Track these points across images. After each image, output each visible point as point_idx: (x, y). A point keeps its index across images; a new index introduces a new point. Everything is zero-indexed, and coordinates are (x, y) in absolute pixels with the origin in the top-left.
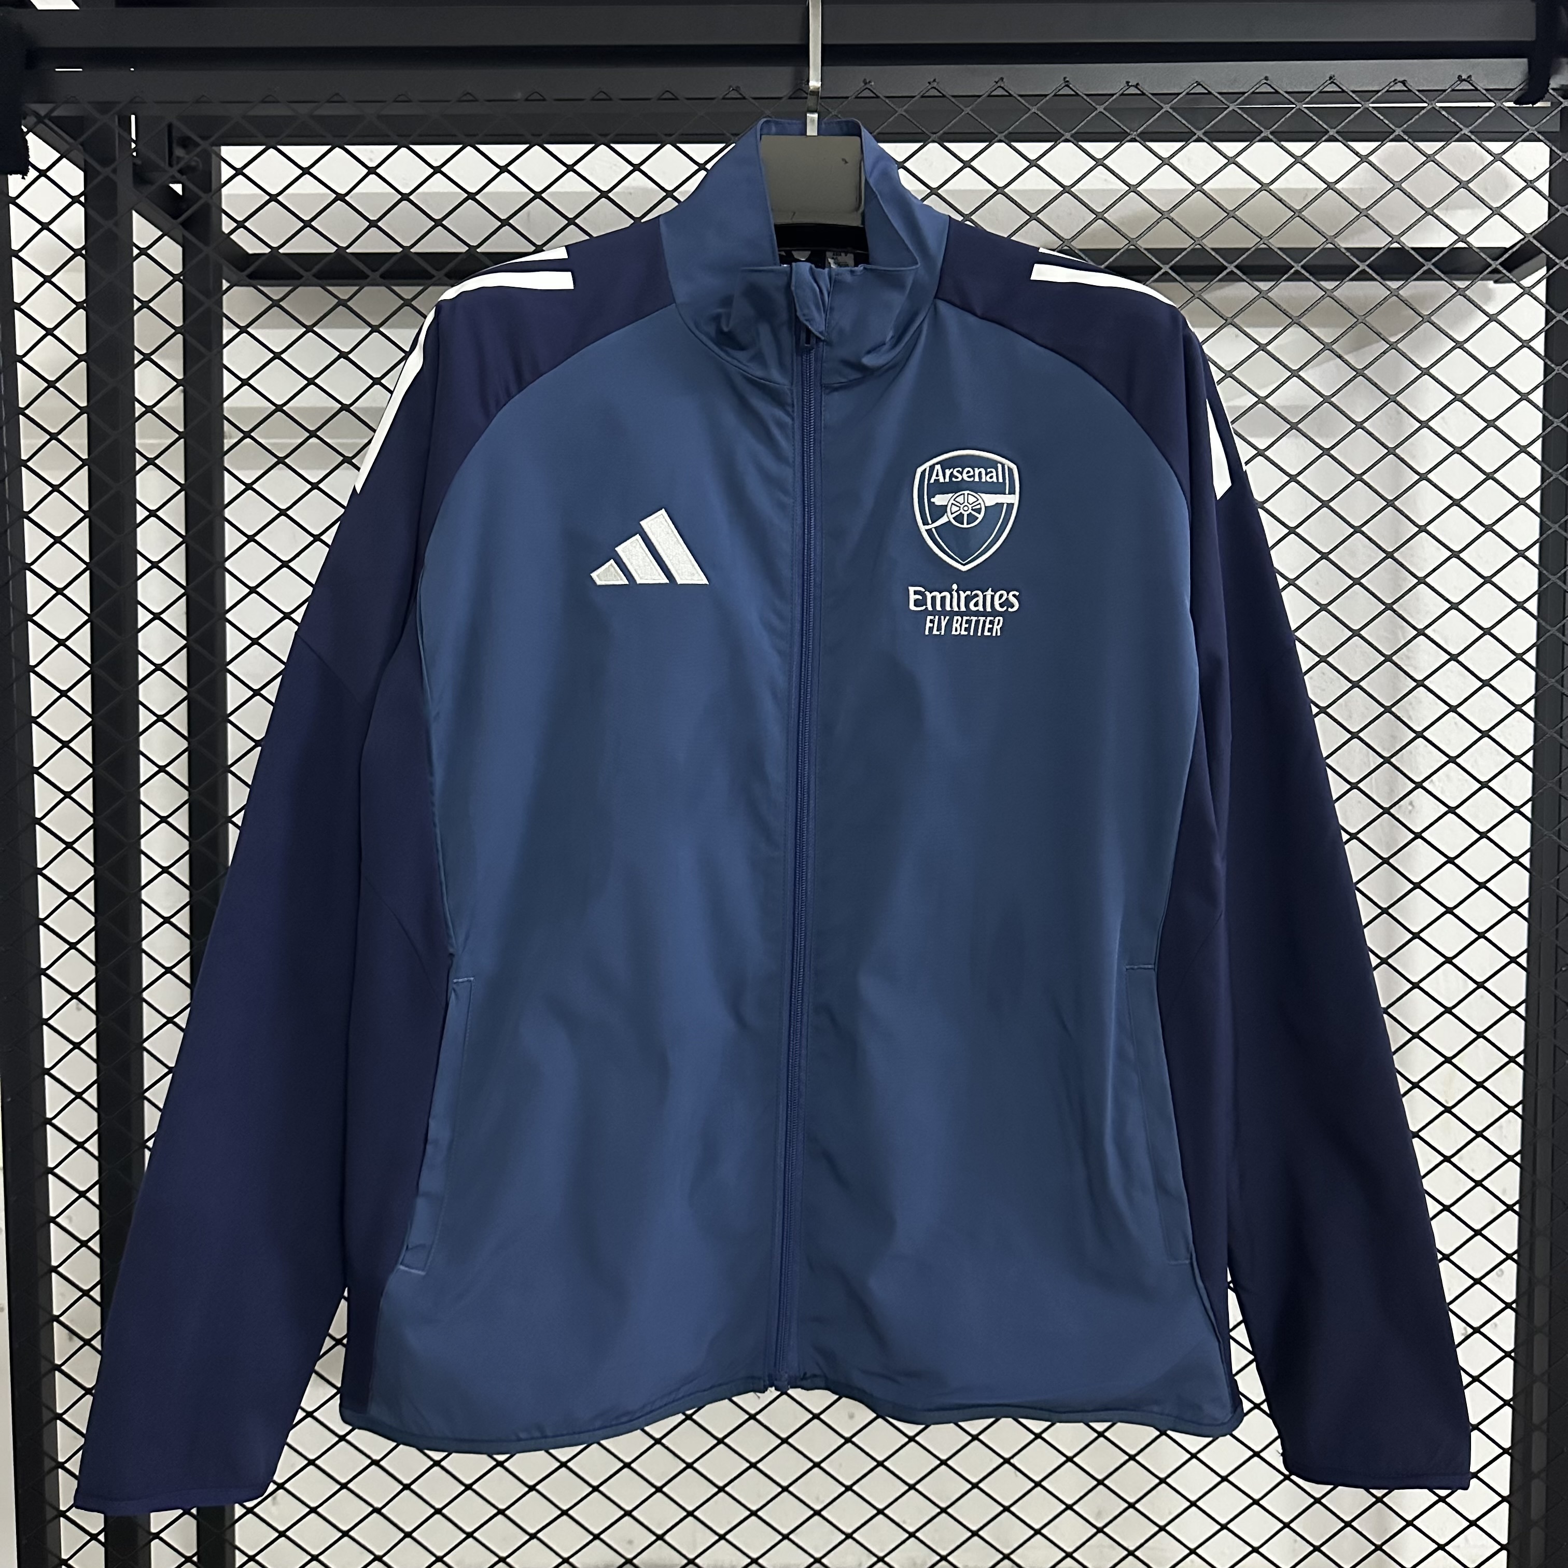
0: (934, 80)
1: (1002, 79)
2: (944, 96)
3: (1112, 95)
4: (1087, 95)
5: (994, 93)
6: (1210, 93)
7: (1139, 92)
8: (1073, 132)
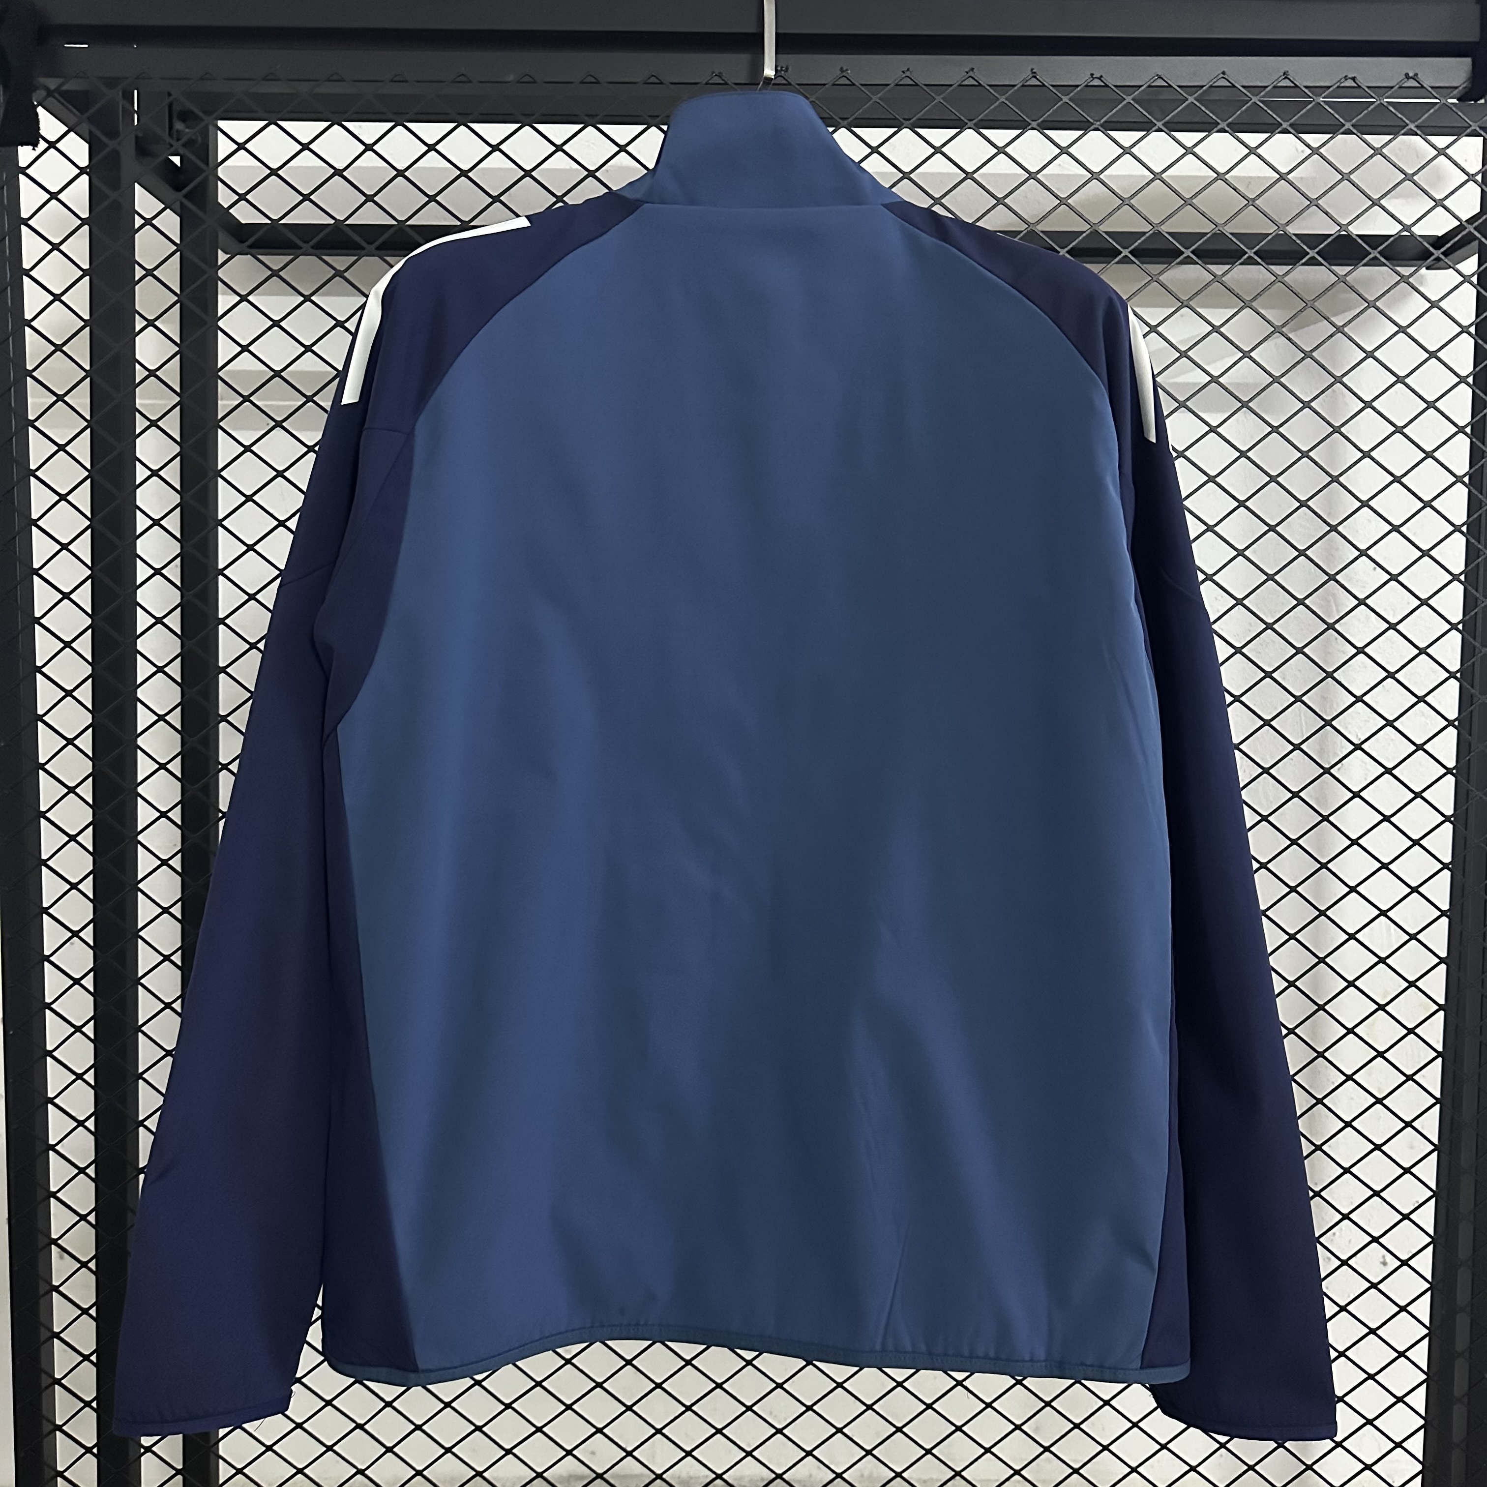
0: (908, 70)
1: (972, 69)
2: (917, 85)
3: (1077, 86)
4: (1053, 86)
5: (966, 83)
6: (1170, 86)
7: (1103, 84)
8: (1040, 121)
